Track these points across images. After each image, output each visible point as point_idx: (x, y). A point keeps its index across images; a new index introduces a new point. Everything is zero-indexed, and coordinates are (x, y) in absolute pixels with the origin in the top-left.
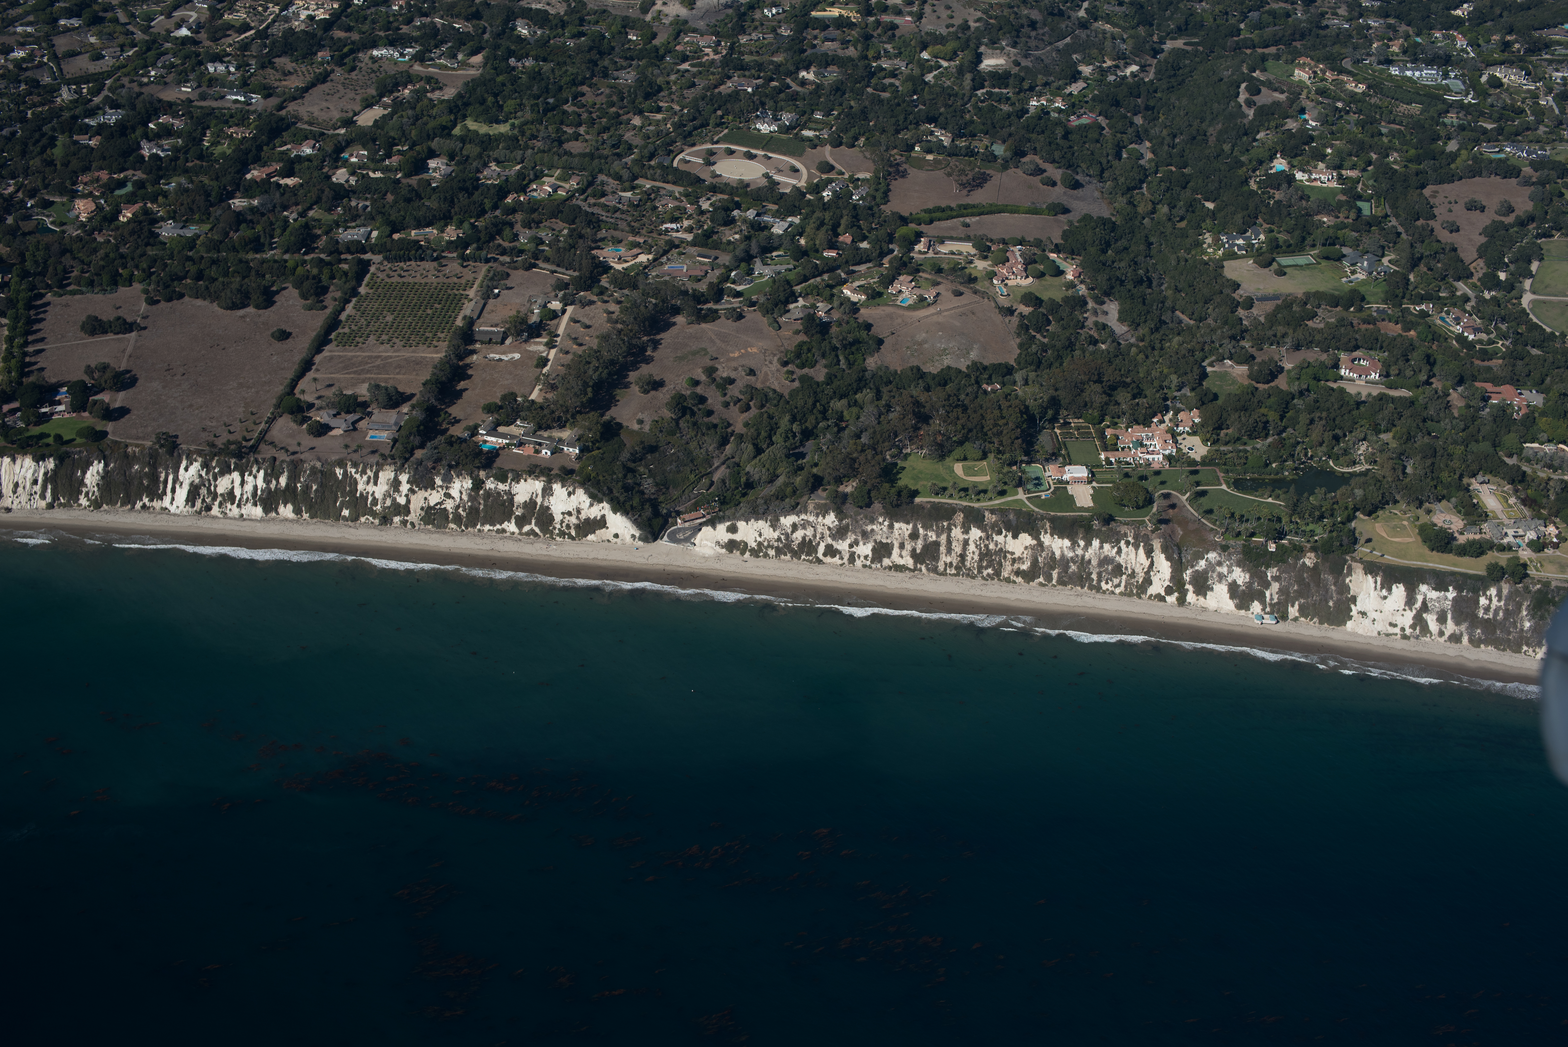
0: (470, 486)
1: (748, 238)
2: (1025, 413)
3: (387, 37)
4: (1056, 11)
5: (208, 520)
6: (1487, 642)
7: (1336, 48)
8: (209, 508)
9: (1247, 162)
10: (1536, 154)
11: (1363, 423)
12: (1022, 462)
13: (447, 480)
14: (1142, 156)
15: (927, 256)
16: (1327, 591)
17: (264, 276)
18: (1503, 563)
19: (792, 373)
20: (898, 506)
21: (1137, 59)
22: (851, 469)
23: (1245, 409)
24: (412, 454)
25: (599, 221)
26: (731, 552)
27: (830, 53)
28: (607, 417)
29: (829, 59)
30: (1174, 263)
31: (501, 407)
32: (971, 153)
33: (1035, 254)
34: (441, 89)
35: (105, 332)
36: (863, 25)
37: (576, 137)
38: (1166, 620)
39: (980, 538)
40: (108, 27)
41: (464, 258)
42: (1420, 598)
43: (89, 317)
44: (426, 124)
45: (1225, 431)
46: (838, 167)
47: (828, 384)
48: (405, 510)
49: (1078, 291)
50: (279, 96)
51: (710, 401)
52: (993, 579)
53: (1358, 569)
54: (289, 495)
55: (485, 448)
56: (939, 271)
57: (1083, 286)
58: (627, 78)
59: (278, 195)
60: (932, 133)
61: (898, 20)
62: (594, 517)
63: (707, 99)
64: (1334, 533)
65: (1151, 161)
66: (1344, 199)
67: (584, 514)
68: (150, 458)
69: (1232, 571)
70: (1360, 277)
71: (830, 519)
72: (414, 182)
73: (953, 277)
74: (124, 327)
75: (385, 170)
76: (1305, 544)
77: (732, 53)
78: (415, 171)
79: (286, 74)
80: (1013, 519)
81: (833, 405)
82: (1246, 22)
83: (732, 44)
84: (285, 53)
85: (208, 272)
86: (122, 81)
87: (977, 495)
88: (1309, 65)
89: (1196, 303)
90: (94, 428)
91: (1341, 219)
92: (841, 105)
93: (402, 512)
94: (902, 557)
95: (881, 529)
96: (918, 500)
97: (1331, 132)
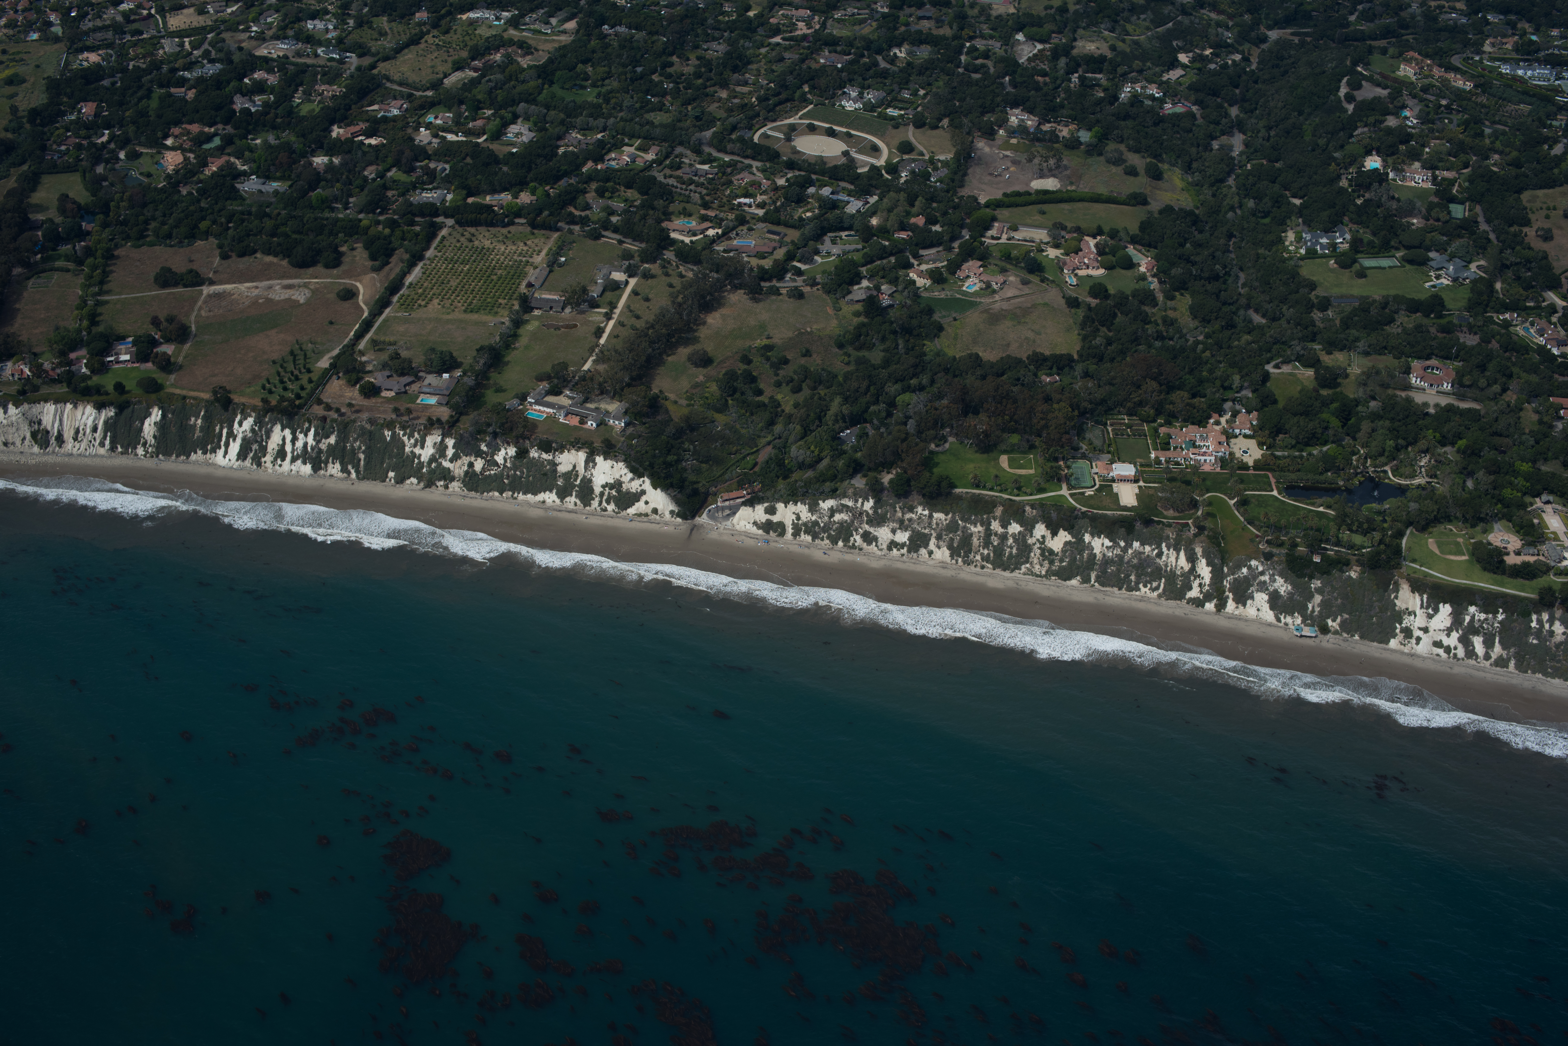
0: (514, 454)
1: (819, 216)
5: (258, 473)
6: (1535, 668)
7: (1448, 44)
8: (260, 463)
9: (1340, 158)
11: (1427, 434)
12: (1068, 457)
13: (493, 446)
14: (1233, 148)
15: (999, 241)
16: (1370, 606)
17: (337, 235)
18: (1556, 588)
19: (849, 355)
20: (937, 496)
21: (1241, 48)
22: (894, 456)
23: (1306, 413)
24: (460, 418)
25: (671, 193)
26: (768, 532)
27: (924, 32)
28: (656, 391)
29: (923, 38)
30: (1253, 259)
31: (553, 376)
32: (1055, 138)
33: (1111, 245)
34: (532, 54)
35: (176, 285)
37: (661, 108)
38: (1203, 626)
39: (1019, 532)
41: (534, 225)
42: (1467, 619)
43: (162, 268)
44: (514, 87)
45: (1283, 436)
46: (919, 147)
47: (884, 368)
49: (1149, 284)
50: (373, 55)
51: (761, 380)
53: (1405, 586)
54: (338, 454)
55: (532, 417)
56: (1009, 258)
57: (1155, 280)
58: (717, 49)
59: (359, 154)
60: (1018, 116)
62: (634, 491)
63: (795, 73)
64: (1382, 547)
65: (1241, 154)
66: (1436, 200)
67: (625, 487)
68: (206, 412)
69: (1275, 581)
70: (1445, 282)
71: (869, 505)
72: (495, 147)
73: (1022, 265)
74: (195, 280)
75: (467, 133)
76: (1351, 557)
77: (825, 28)
78: (497, 135)
79: (382, 34)
80: (1054, 515)
81: (887, 389)
82: (1357, 14)
83: (826, 18)
84: (384, 12)
85: (282, 229)
86: (224, 35)
87: (1019, 489)
88: (1416, 59)
89: (1270, 302)
90: (154, 379)
91: (1431, 222)
92: (930, 84)
93: (447, 476)
94: (939, 548)
95: (920, 518)
96: (958, 491)
97: (1432, 131)
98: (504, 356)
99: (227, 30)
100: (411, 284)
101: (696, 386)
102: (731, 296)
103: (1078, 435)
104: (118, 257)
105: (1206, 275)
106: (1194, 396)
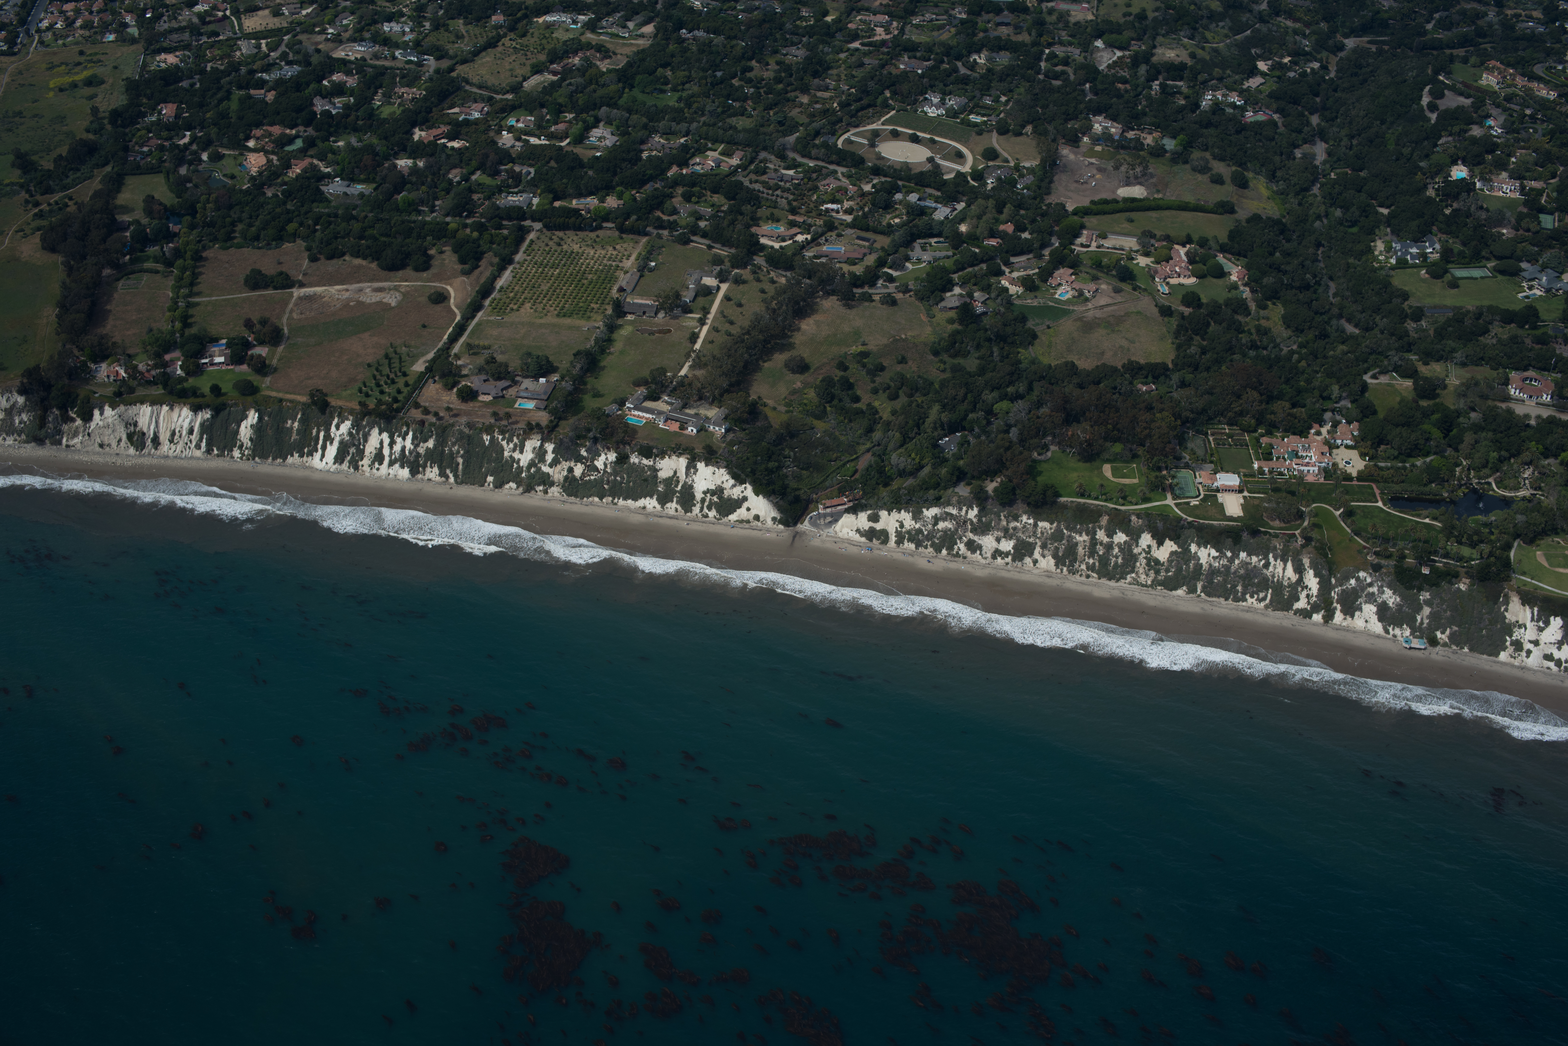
0: (614, 459)
1: (908, 222)
3: (561, 3)
4: (1237, 4)
7: (1529, 53)
9: (1425, 168)
11: (1530, 446)
12: (1172, 466)
13: (593, 452)
15: (1089, 249)
16: (1480, 617)
17: (423, 239)
19: (944, 362)
20: (1042, 505)
21: (1318, 56)
22: (997, 464)
23: (1407, 424)
24: (558, 424)
25: (757, 198)
26: (871, 540)
27: (1003, 38)
28: (754, 397)
29: (1002, 44)
30: (1342, 268)
31: (650, 382)
32: (1140, 146)
33: (1201, 253)
34: (610, 57)
35: (266, 287)
36: (1037, 12)
37: (742, 113)
38: (1310, 638)
39: (1125, 542)
41: (623, 230)
43: (253, 271)
44: (595, 91)
45: (1384, 446)
46: (1004, 154)
47: (980, 375)
49: (1241, 293)
50: (451, 58)
51: (858, 387)
53: (1514, 599)
54: (436, 458)
55: (631, 422)
56: (1100, 265)
57: (1246, 289)
58: (796, 54)
59: (443, 157)
60: (1101, 123)
61: (1074, 7)
62: (735, 497)
63: (876, 79)
64: (1492, 559)
65: (1324, 163)
66: (1525, 210)
67: (726, 493)
68: (303, 415)
69: (1383, 592)
70: (1538, 293)
71: (973, 514)
72: (578, 150)
73: (1114, 273)
74: (285, 282)
75: (550, 136)
76: (1460, 569)
77: (904, 34)
78: (580, 139)
79: (459, 37)
80: (1160, 525)
81: (984, 397)
82: (1433, 22)
83: (905, 24)
84: (459, 15)
85: (370, 232)
86: (300, 37)
87: (1124, 498)
88: (1498, 69)
89: (1363, 312)
90: (250, 382)
91: (1521, 232)
92: (1011, 91)
93: (546, 481)
94: (1044, 557)
95: (1024, 527)
96: (1063, 499)
97: (1517, 140)
98: (599, 361)
99: (303, 32)
100: (502, 288)
101: (794, 392)
102: (824, 302)
103: (1180, 444)
104: (206, 259)
105: (1297, 284)
106: (1294, 406)
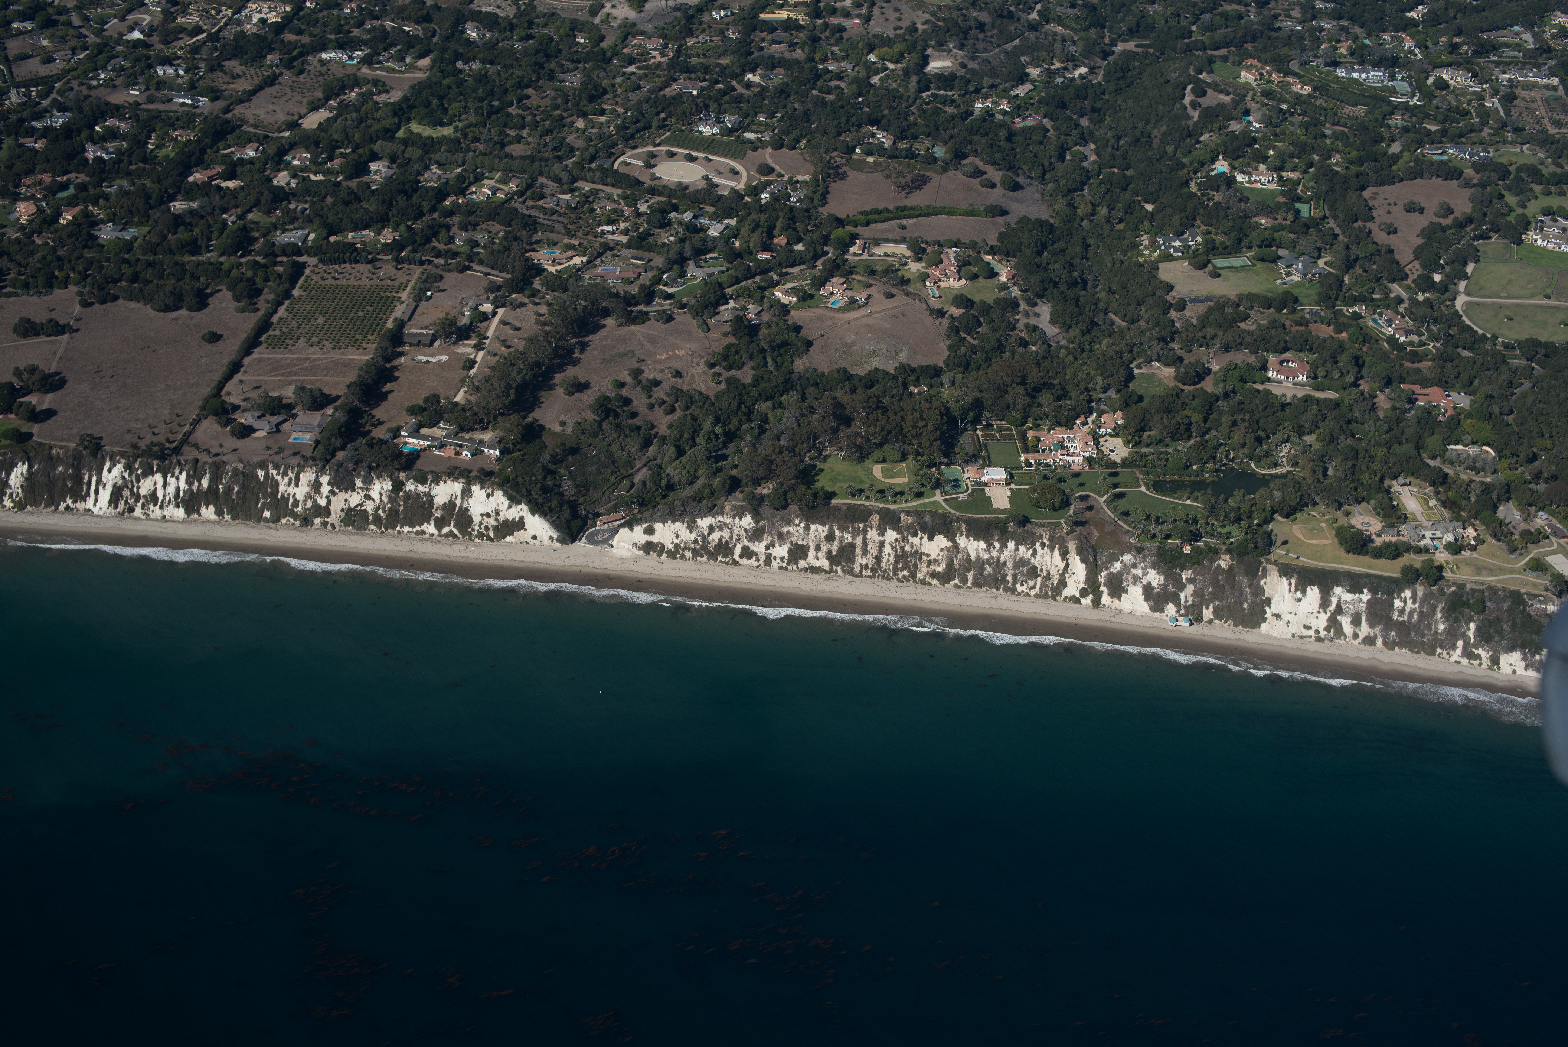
0: (390, 487)
1: (682, 240)
2: (946, 415)
3: (337, 40)
4: (1005, 13)
5: (130, 521)
6: (1401, 645)
7: (1285, 50)
8: (131, 510)
9: (1188, 164)
10: (1479, 156)
11: (1285, 425)
12: (941, 464)
13: (368, 481)
14: (1085, 158)
15: (862, 258)
16: (1242, 593)
17: (199, 278)
18: (1418, 566)
19: (719, 375)
20: (814, 507)
21: (1087, 61)
22: (768, 471)
23: (1168, 411)
24: (333, 455)
25: (535, 223)
26: (648, 553)
27: (777, 56)
28: (529, 419)
29: (776, 62)
30: (1109, 265)
31: (425, 409)
32: (911, 155)
33: (969, 256)
34: (387, 92)
35: (37, 334)
36: (811, 28)
37: (519, 139)
38: (1080, 622)
39: (896, 540)
40: (61, 30)
41: (398, 260)
42: (1334, 601)
43: (21, 319)
44: (369, 127)
45: (1148, 433)
46: (778, 169)
47: (754, 386)
48: (326, 511)
49: (1010, 293)
50: (226, 99)
51: (635, 403)
52: (908, 581)
53: (1273, 571)
54: (211, 496)
55: (406, 450)
56: (872, 273)
57: (1016, 288)
58: (573, 80)
59: (218, 197)
60: (873, 135)
61: (846, 23)
62: (514, 518)
63: (651, 102)
64: (1249, 535)
65: (1094, 163)
66: (1283, 200)
67: (503, 516)
68: (74, 460)
69: (1147, 573)
70: (1295, 278)
71: (747, 521)
72: (354, 184)
73: (886, 279)
74: (56, 329)
75: (327, 172)
76: (1220, 547)
77: (679, 56)
78: (357, 173)
79: (235, 77)
80: (926, 521)
81: (758, 407)
82: (1196, 24)
83: (680, 46)
84: (233, 57)
85: (143, 275)
86: (72, 84)
87: (894, 497)
88: (1256, 66)
89: (1129, 304)
90: (18, 430)
91: (1279, 221)
92: (786, 107)
93: (323, 513)
94: (817, 558)
95: (798, 531)
96: (835, 502)
97: (1275, 134)
99: (75, 78)
100: (279, 323)
102: (605, 321)
105: (1065, 282)
106: (1061, 398)
